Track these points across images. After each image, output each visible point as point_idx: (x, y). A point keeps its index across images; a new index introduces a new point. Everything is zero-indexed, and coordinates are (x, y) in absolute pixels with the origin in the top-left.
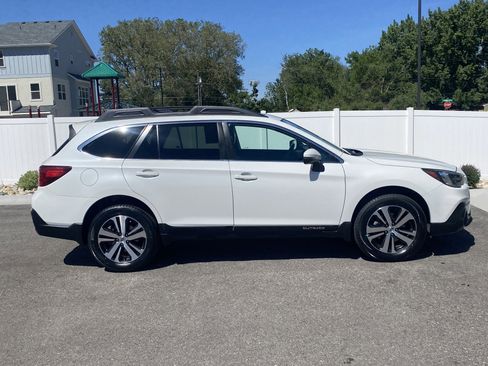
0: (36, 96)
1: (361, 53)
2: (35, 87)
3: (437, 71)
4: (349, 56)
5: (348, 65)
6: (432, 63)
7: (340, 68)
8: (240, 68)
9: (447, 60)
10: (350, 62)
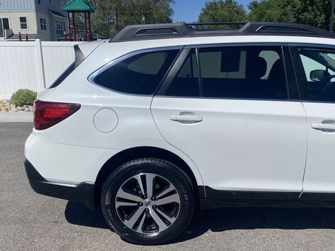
0: (24, 26)
1: (259, 2)
2: (23, 20)
3: (316, 16)
4: (251, 4)
5: (250, 10)
6: (313, 10)
7: (243, 12)
8: (171, 10)
9: (324, 8)
10: (251, 8)
